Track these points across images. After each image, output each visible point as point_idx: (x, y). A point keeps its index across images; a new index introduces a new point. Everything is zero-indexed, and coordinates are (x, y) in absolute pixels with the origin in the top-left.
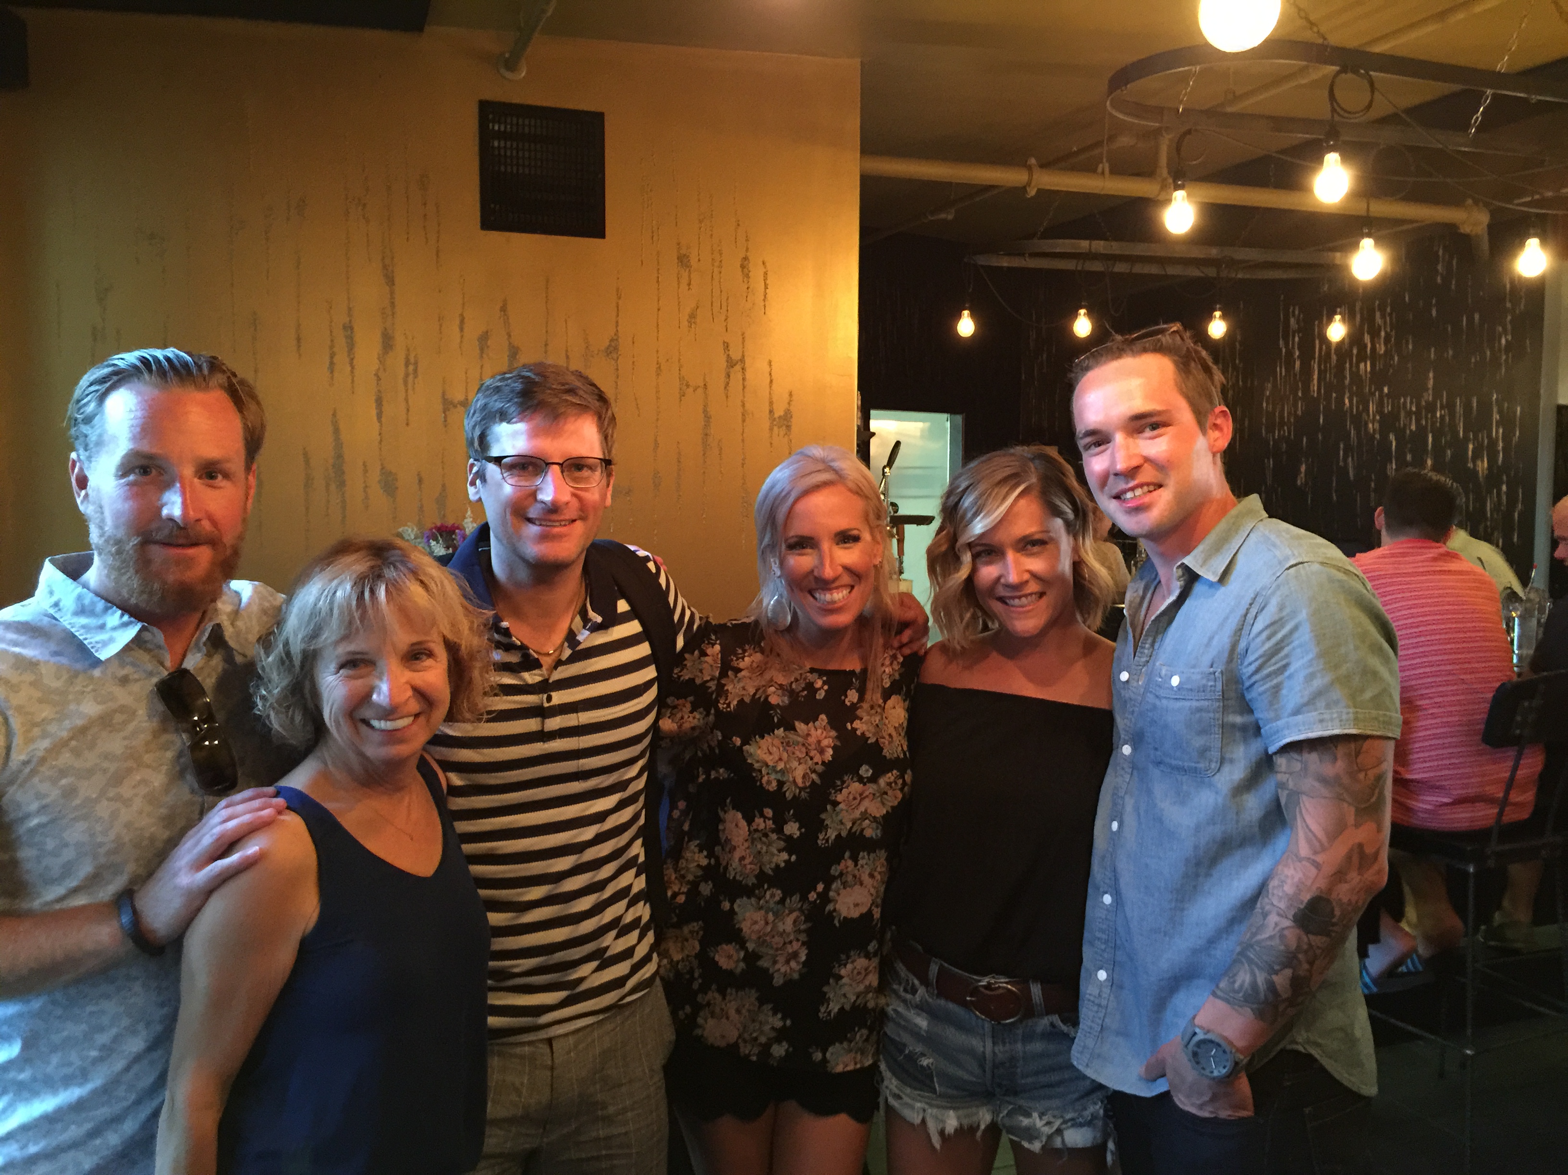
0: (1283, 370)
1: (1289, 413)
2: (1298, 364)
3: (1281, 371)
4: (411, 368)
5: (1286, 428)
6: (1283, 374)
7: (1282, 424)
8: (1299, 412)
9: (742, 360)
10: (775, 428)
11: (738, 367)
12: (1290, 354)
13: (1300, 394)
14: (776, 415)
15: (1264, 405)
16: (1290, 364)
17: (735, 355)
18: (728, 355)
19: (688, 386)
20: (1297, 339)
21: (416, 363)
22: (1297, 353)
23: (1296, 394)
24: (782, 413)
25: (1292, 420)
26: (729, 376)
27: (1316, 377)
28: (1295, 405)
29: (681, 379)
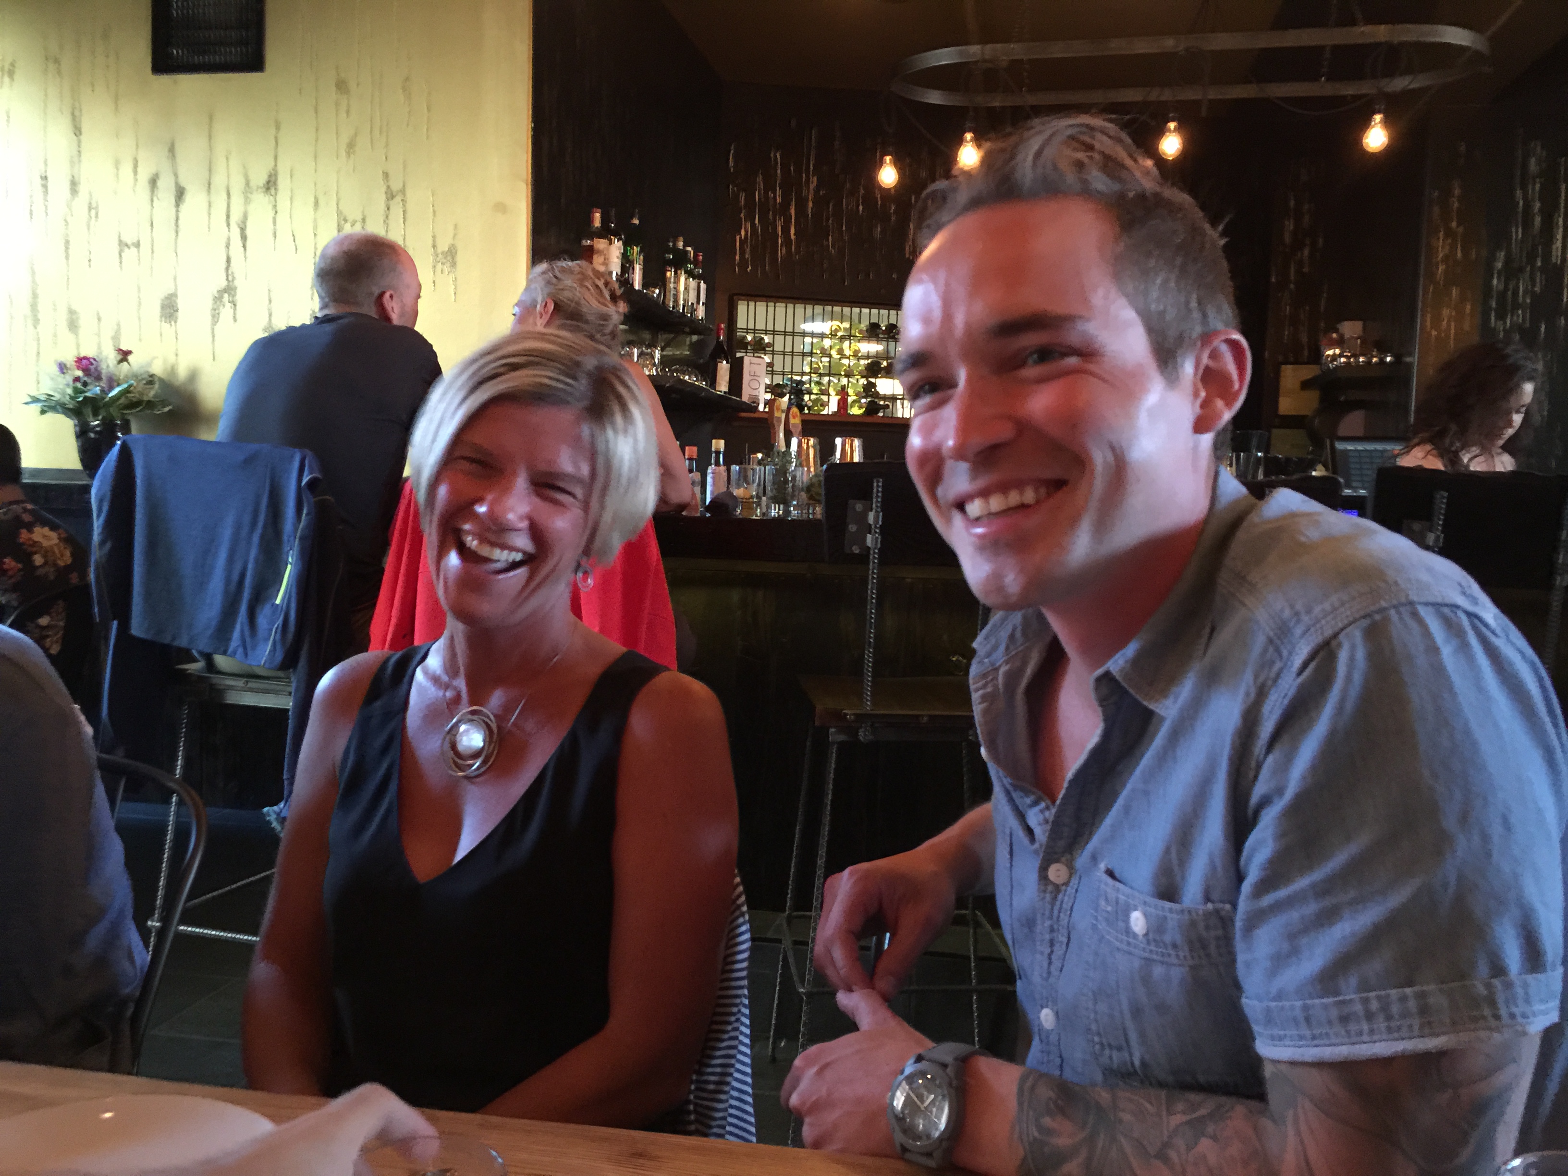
0: (1520, 230)
1: (1525, 292)
2: (1538, 220)
3: (1517, 233)
4: (93, 212)
5: (1520, 312)
6: (1520, 236)
7: (1516, 306)
8: (1537, 289)
9: (403, 191)
10: (439, 266)
11: (398, 199)
12: (1528, 206)
13: (1539, 264)
14: (439, 251)
15: (1495, 282)
16: (1527, 224)
17: (396, 186)
18: (388, 187)
19: (346, 221)
20: (1538, 186)
21: (96, 208)
22: (1538, 205)
23: (1533, 266)
24: (446, 249)
25: (1528, 301)
26: (388, 209)
27: (1559, 236)
28: (1532, 279)
29: (339, 213)
